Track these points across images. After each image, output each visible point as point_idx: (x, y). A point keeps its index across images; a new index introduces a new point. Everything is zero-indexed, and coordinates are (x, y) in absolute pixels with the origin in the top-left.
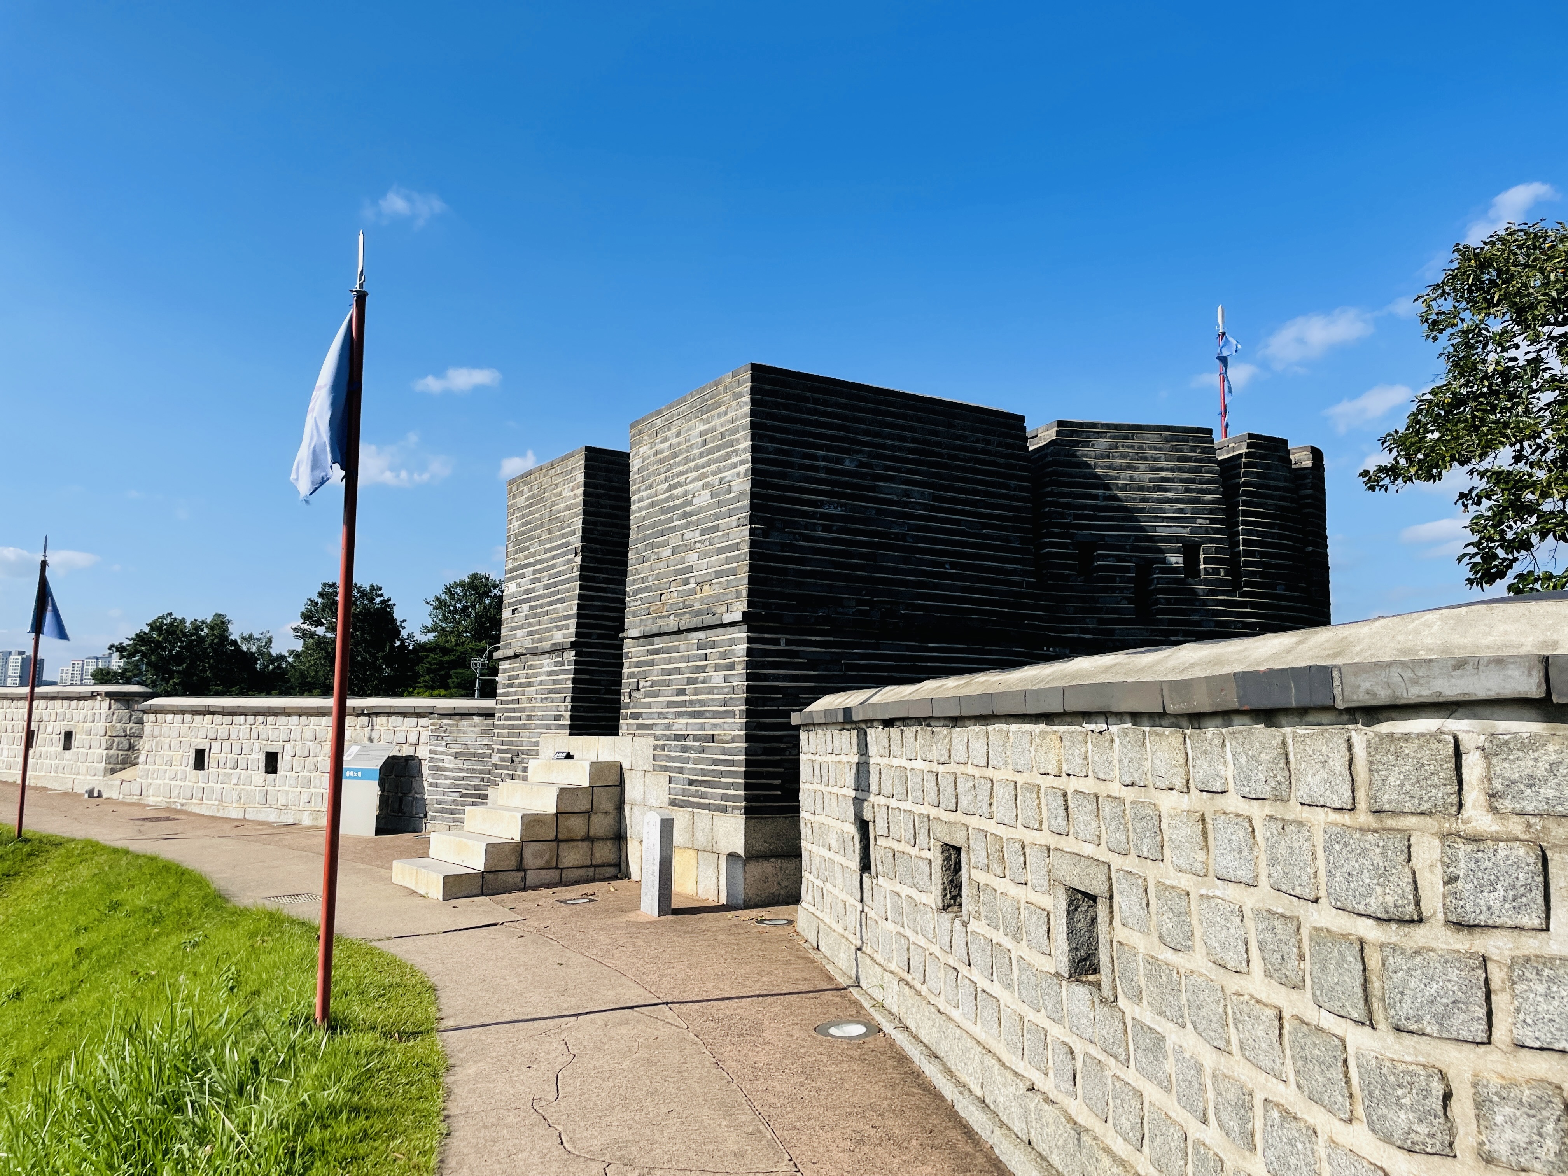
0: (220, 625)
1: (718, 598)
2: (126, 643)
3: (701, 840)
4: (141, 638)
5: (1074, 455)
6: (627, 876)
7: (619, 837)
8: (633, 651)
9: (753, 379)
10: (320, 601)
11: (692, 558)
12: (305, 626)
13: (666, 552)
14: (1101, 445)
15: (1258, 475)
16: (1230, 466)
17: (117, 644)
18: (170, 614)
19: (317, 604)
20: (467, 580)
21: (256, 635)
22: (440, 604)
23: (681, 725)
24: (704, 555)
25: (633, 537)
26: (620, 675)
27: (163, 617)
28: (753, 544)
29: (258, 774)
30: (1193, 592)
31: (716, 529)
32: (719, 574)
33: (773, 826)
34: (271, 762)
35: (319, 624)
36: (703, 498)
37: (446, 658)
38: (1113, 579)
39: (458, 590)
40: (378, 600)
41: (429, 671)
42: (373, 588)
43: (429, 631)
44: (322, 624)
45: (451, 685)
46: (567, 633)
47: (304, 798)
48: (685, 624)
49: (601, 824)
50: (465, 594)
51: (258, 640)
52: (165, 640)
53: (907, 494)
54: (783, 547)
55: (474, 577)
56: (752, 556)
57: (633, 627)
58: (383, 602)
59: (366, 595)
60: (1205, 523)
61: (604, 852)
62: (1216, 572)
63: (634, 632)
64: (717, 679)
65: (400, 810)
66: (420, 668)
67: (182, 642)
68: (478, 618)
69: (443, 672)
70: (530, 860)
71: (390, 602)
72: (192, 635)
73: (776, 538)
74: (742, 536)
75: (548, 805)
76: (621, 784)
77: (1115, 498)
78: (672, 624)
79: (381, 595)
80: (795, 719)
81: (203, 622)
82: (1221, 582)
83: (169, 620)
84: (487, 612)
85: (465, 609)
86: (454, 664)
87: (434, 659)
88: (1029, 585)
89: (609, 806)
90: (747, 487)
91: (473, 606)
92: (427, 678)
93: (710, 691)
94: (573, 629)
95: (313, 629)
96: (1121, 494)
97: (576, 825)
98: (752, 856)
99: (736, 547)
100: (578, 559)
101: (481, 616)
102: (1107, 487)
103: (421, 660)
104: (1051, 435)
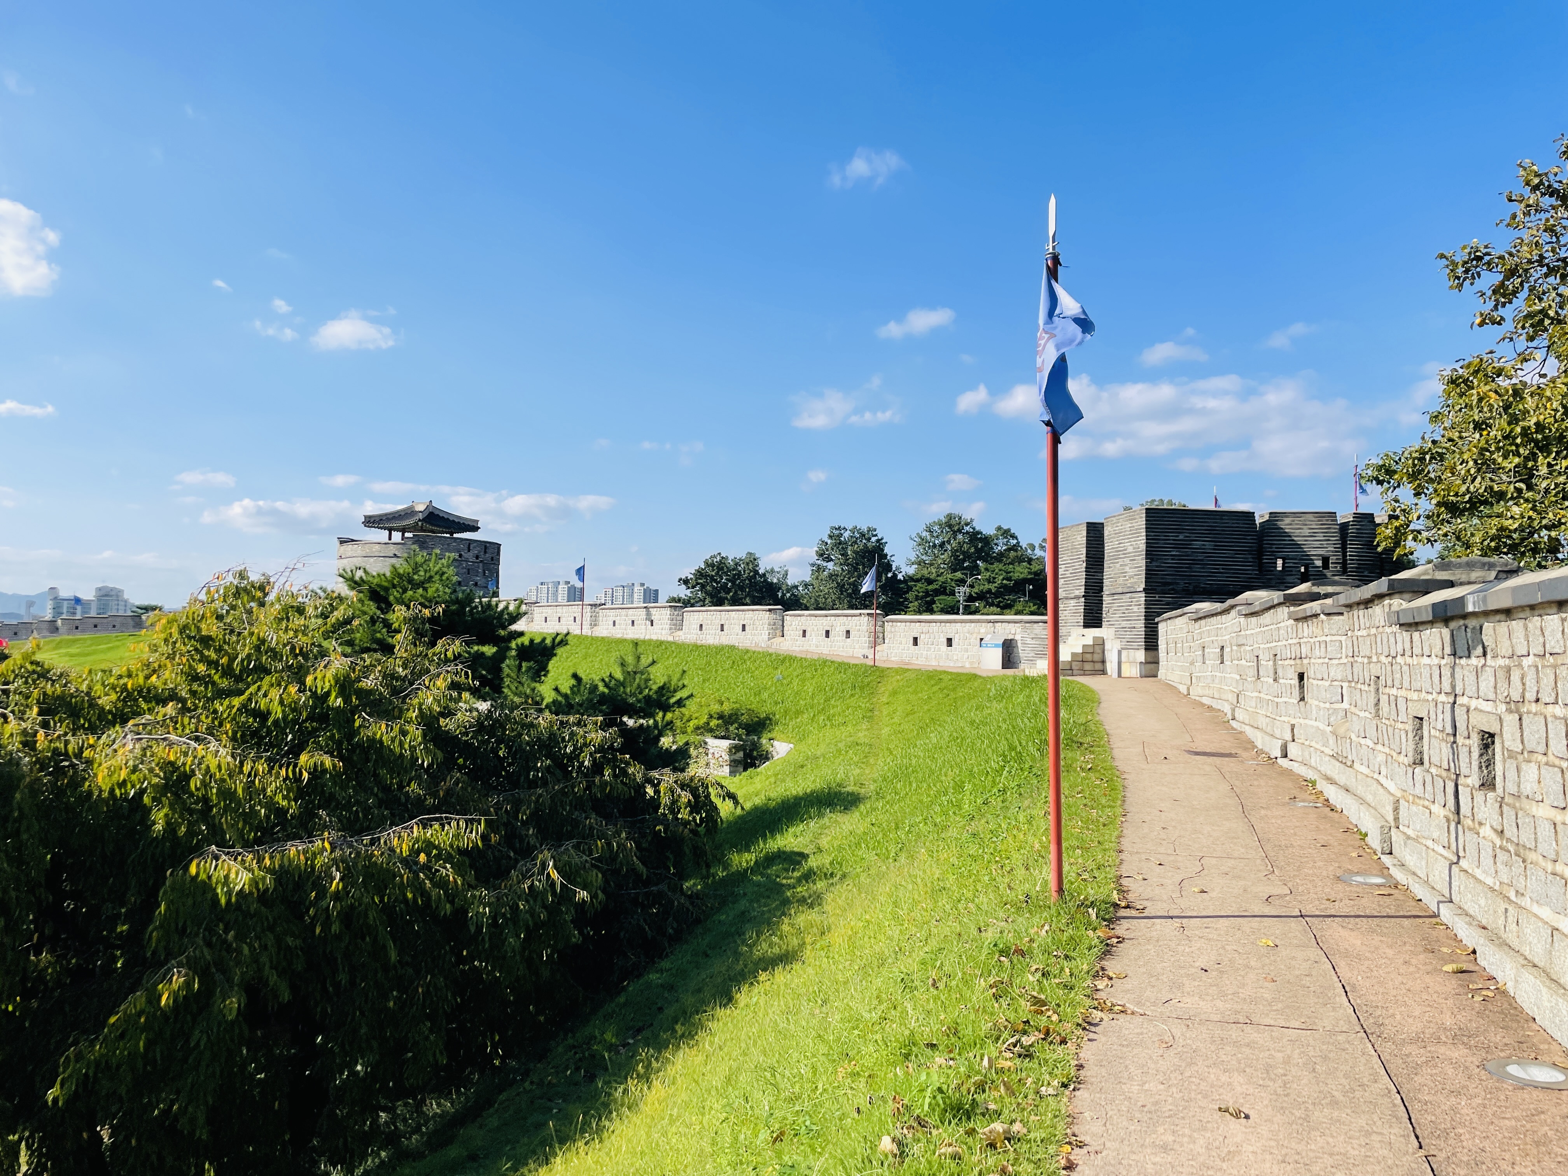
0: (752, 560)
1: (1135, 583)
2: (690, 576)
3: (1131, 659)
4: (700, 574)
5: (1276, 525)
6: (1106, 674)
7: (1103, 662)
8: (1106, 599)
9: (1146, 513)
10: (829, 541)
11: (1127, 569)
12: (819, 562)
13: (1118, 565)
14: (1287, 520)
15: (1357, 529)
16: (1344, 527)
17: (683, 577)
18: (719, 554)
19: (827, 543)
20: (944, 520)
21: (777, 569)
22: (923, 541)
23: (1124, 624)
24: (1131, 568)
25: (1106, 559)
26: (1102, 607)
27: (715, 557)
28: (1146, 566)
29: (944, 647)
30: (1325, 575)
31: (1134, 560)
32: (1136, 575)
33: (1151, 653)
34: (949, 642)
35: (829, 560)
36: (1130, 549)
37: (930, 587)
38: (1291, 571)
39: (936, 528)
40: (874, 539)
41: (917, 598)
42: (869, 530)
43: (913, 564)
44: (832, 560)
45: (935, 609)
46: (1081, 591)
47: (966, 656)
48: (1125, 590)
49: (1097, 657)
50: (942, 532)
51: (778, 572)
52: (717, 573)
53: (1204, 545)
54: (1157, 566)
55: (950, 517)
56: (1146, 570)
57: (1106, 591)
58: (878, 541)
59: (864, 535)
60: (1333, 549)
61: (1098, 666)
62: (1336, 567)
63: (1107, 593)
64: (1135, 609)
65: (1009, 660)
66: (911, 595)
67: (728, 575)
68: (954, 552)
69: (928, 599)
70: (1074, 667)
71: (883, 541)
72: (734, 570)
73: (1154, 564)
74: (1143, 563)
75: (1079, 650)
76: (1103, 644)
77: (1293, 540)
78: (1120, 590)
79: (876, 535)
80: (1156, 620)
81: (740, 560)
82: (1338, 571)
83: (718, 558)
84: (961, 547)
85: (942, 545)
86: (937, 592)
87: (921, 588)
88: (1256, 574)
89: (1100, 651)
90: (1145, 548)
91: (949, 542)
92: (916, 603)
93: (1134, 612)
94: (1083, 590)
95: (825, 564)
96: (1295, 539)
97: (1088, 657)
98: (1147, 663)
99: (1141, 567)
100: (1085, 564)
101: (957, 551)
102: (1290, 536)
103: (910, 589)
104: (1267, 517)
